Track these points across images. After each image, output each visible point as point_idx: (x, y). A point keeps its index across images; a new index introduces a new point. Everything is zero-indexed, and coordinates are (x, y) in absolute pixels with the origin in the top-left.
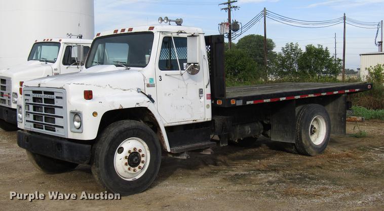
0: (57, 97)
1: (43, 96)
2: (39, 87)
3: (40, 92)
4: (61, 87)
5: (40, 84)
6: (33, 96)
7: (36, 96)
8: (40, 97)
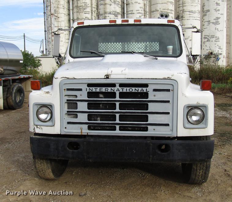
0: (155, 90)
1: (117, 90)
2: (107, 78)
3: (113, 85)
4: (166, 78)
5: (108, 75)
6: (88, 91)
7: (100, 90)
8: (109, 91)
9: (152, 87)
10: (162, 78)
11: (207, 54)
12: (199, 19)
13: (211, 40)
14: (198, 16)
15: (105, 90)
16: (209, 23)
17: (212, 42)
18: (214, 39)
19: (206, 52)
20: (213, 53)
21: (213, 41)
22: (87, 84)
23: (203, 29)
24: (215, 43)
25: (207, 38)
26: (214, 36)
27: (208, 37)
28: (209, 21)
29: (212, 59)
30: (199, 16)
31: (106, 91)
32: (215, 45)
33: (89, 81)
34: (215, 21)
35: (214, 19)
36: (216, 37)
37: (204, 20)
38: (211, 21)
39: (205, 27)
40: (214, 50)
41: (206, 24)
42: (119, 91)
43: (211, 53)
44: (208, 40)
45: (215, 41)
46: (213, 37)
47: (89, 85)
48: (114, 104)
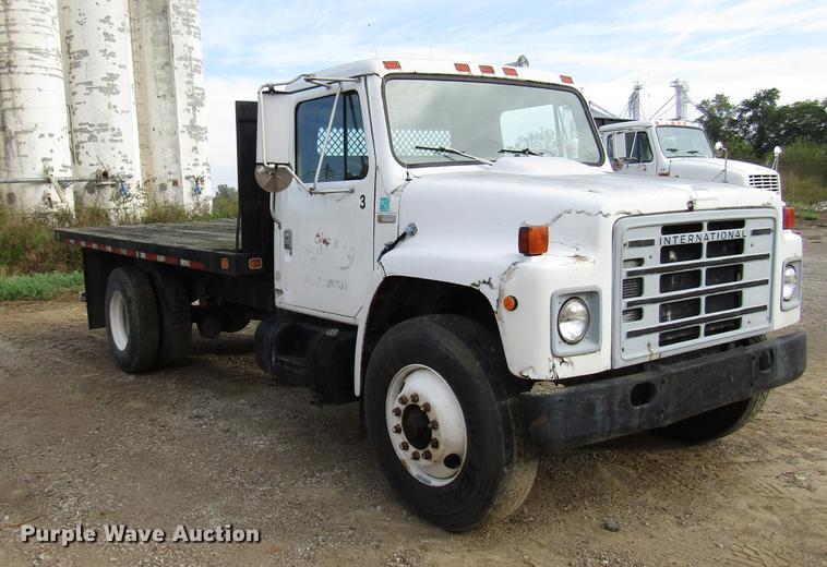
1: (705, 237)
2: (691, 209)
3: (696, 227)
4: (766, 204)
5: (691, 202)
6: (663, 244)
8: (694, 241)
9: (750, 226)
10: (761, 205)
11: (94, 177)
12: (61, 74)
13: (100, 136)
14: (55, 64)
15: (689, 239)
16: (91, 89)
17: (101, 144)
18: (107, 135)
19: (88, 172)
20: (110, 175)
21: (107, 139)
22: (661, 227)
23: (75, 106)
24: (113, 145)
25: (88, 132)
26: (106, 125)
27: (90, 129)
28: (91, 83)
29: (109, 192)
30: (60, 67)
31: (690, 241)
32: (113, 152)
33: (666, 218)
34: (104, 84)
35: (103, 79)
36: (113, 129)
37: (73, 77)
38: (95, 84)
39: (78, 98)
40: (111, 167)
41: (82, 89)
42: (707, 239)
43: (105, 174)
44: (92, 138)
45: (111, 140)
46: (104, 127)
47: (665, 229)
48: (700, 272)
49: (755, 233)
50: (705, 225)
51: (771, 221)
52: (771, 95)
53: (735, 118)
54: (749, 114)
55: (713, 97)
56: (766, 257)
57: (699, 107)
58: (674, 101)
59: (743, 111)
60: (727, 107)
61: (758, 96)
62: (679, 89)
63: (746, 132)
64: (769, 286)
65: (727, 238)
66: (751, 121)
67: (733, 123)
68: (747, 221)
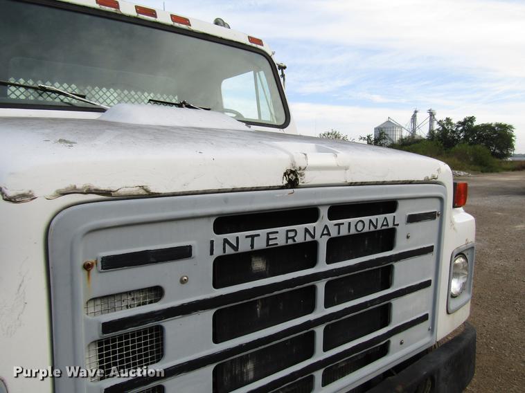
2: (292, 185)
3: (308, 214)
4: (430, 177)
5: (293, 172)
6: (218, 252)
7: (268, 239)
8: (300, 239)
9: (404, 211)
10: (423, 179)
15: (288, 238)
22: (213, 220)
31: (290, 242)
33: (226, 201)
42: (329, 234)
47: (225, 223)
48: (314, 288)
49: (412, 219)
50: (324, 212)
51: (437, 202)
52: (472, 119)
53: (454, 130)
54: (461, 128)
55: (445, 119)
56: (427, 250)
57: (438, 123)
58: (429, 119)
59: (458, 126)
60: (451, 124)
61: (465, 119)
62: (432, 114)
63: (459, 137)
64: (431, 288)
65: (366, 230)
66: (461, 131)
67: (453, 132)
68: (400, 203)
